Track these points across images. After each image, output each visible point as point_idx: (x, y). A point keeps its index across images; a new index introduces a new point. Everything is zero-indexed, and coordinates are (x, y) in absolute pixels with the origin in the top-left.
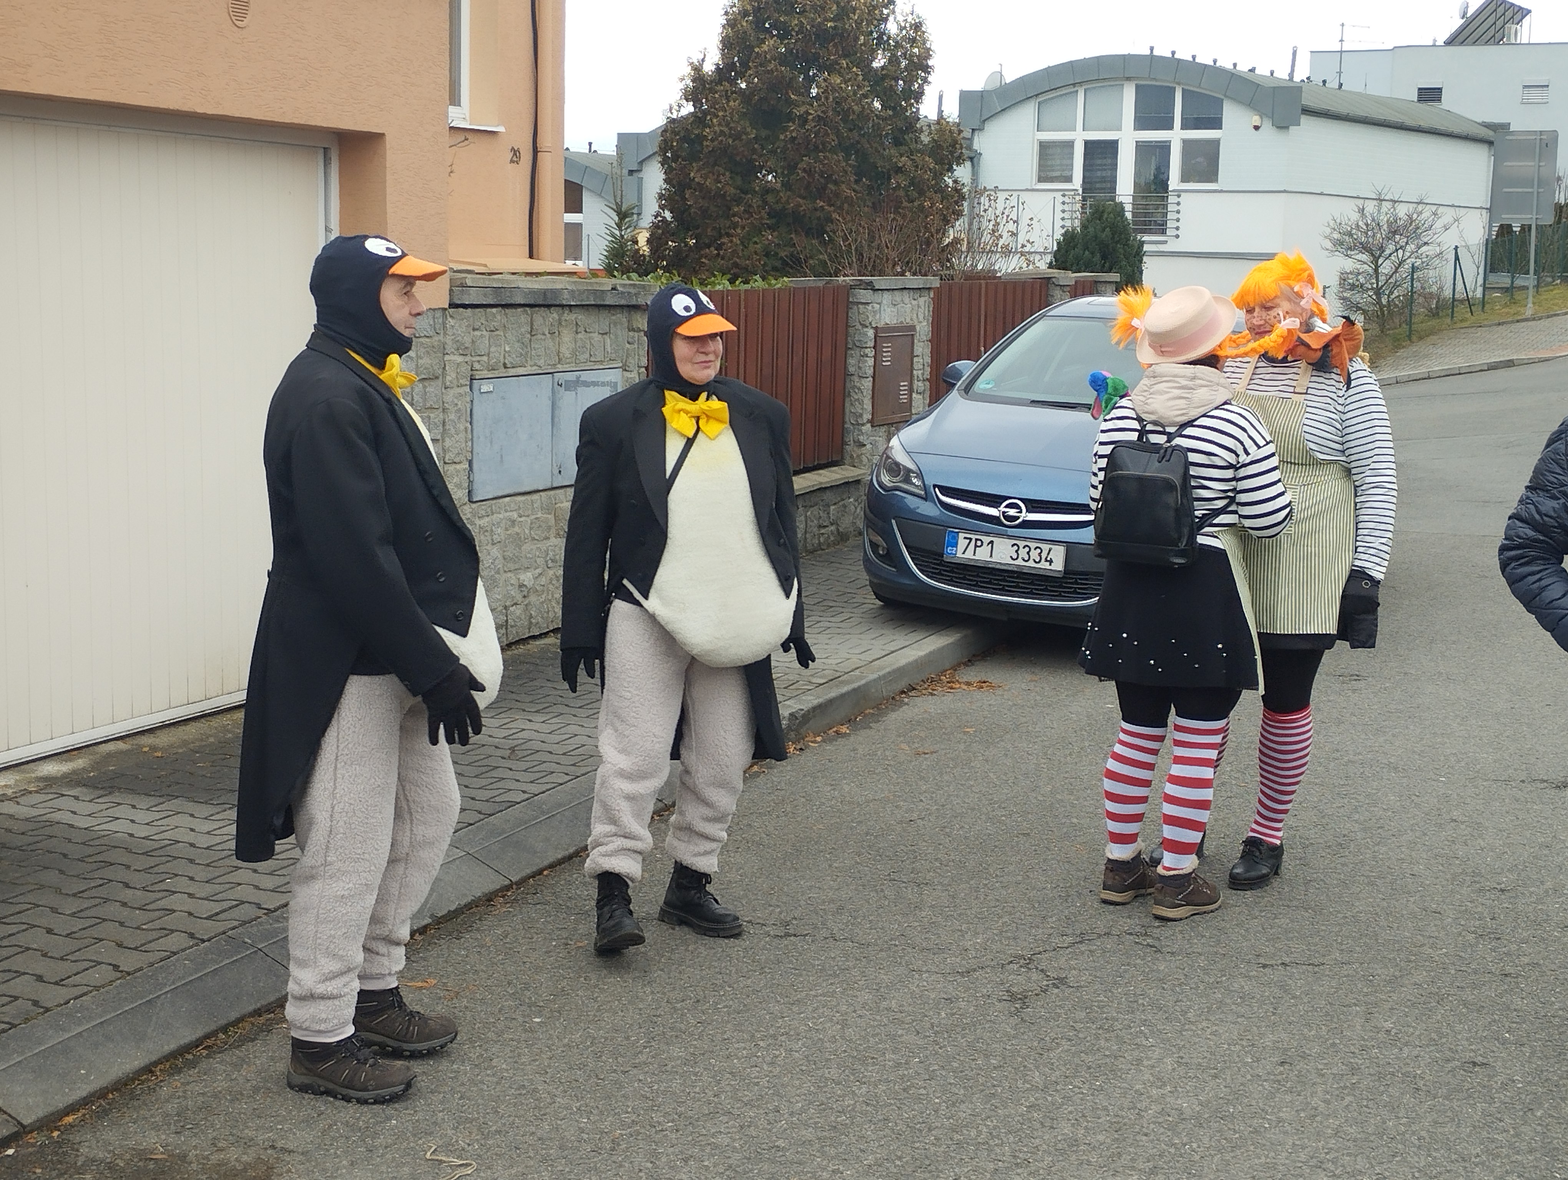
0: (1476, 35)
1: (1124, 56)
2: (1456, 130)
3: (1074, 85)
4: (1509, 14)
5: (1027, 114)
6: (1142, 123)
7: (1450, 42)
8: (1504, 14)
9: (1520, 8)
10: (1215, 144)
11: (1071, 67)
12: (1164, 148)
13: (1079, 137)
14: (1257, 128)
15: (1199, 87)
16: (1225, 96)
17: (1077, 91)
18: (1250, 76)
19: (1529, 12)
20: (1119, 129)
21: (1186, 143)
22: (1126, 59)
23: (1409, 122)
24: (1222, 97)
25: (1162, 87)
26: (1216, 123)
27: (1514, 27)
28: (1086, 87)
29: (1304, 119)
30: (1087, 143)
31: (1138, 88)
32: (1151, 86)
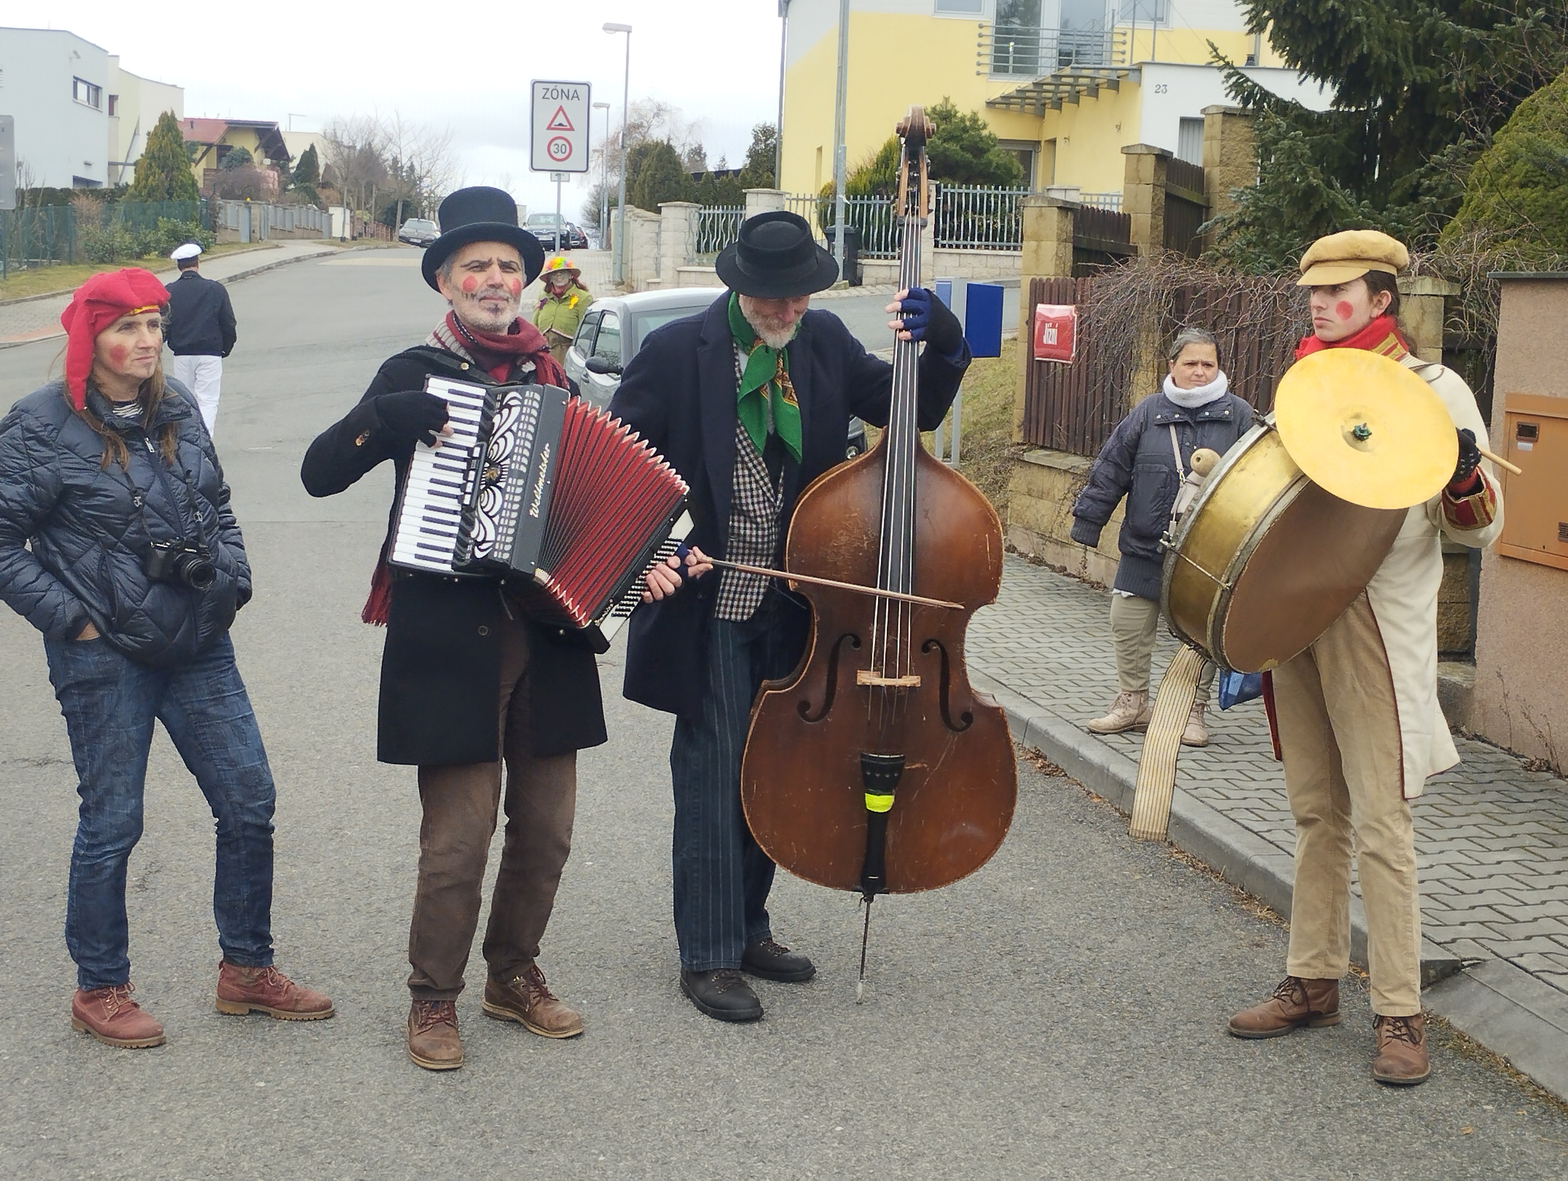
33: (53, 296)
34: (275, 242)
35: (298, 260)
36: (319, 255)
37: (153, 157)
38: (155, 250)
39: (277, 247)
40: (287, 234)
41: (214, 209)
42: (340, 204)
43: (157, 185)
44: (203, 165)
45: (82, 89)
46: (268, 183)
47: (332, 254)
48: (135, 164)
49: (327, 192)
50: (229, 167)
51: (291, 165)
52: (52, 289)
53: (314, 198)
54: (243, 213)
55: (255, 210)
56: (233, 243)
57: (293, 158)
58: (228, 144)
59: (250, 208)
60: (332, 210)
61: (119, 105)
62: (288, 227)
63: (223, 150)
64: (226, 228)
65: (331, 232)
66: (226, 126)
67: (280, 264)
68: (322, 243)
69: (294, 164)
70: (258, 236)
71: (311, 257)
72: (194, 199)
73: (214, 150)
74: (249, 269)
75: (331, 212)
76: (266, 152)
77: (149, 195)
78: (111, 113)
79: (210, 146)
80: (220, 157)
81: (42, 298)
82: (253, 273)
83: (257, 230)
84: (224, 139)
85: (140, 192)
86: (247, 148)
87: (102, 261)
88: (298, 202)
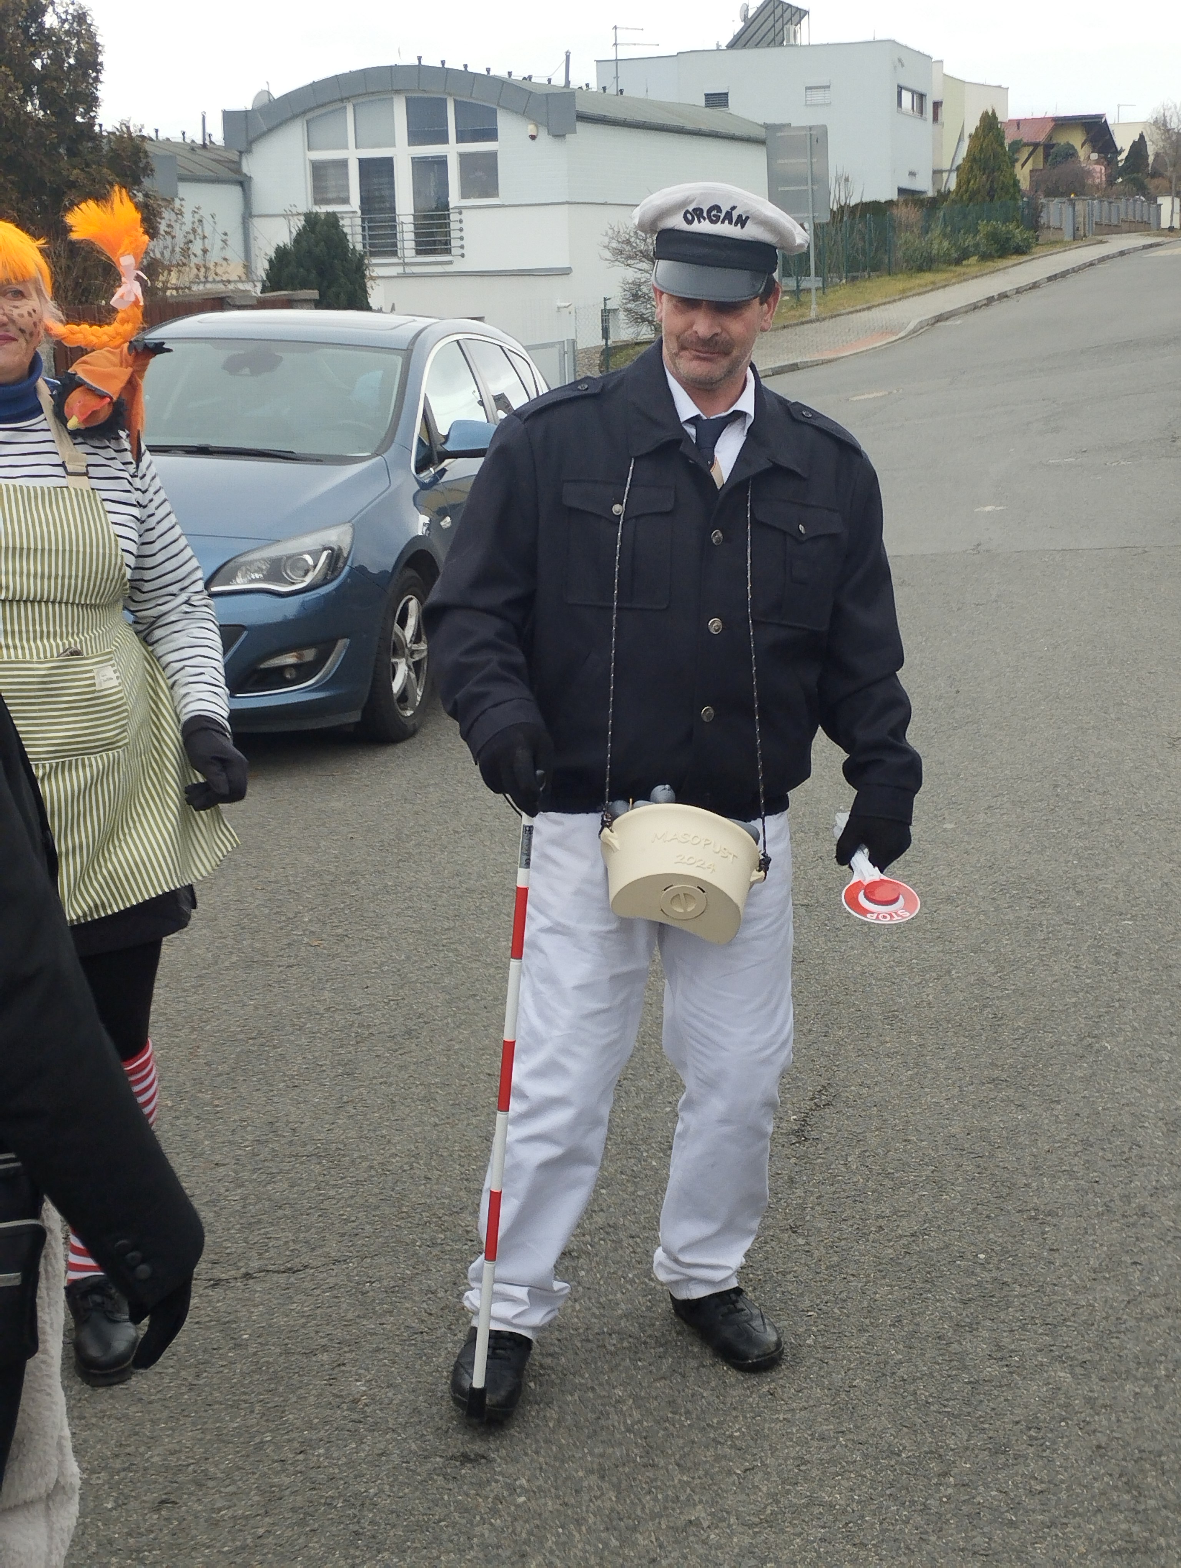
0: (757, 38)
1: (391, 67)
2: (738, 133)
3: (342, 100)
4: (787, 15)
5: (295, 135)
6: (416, 137)
7: (732, 46)
8: (782, 16)
9: (798, 9)
10: (492, 157)
11: (337, 81)
12: (441, 163)
13: (353, 155)
14: (533, 138)
15: (471, 97)
16: (498, 105)
17: (345, 108)
18: (526, 85)
19: (807, 12)
20: (393, 145)
21: (464, 158)
22: (393, 71)
23: (690, 126)
24: (495, 106)
25: (431, 99)
26: (491, 135)
27: (792, 28)
28: (355, 102)
29: (580, 126)
30: (361, 161)
31: (408, 101)
32: (422, 98)
33: (869, 308)
34: (1100, 238)
35: (1122, 253)
36: (1145, 247)
37: (974, 160)
38: (974, 255)
39: (1101, 242)
40: (1114, 229)
41: (1036, 209)
42: (1168, 193)
43: (978, 188)
44: (1029, 166)
45: (906, 97)
46: (1094, 178)
47: (1158, 245)
48: (958, 168)
49: (1156, 181)
50: (1054, 165)
51: (1119, 158)
52: (868, 302)
53: (1142, 189)
54: (1067, 211)
55: (1080, 206)
56: (1057, 242)
57: (1122, 151)
58: (1055, 142)
59: (1074, 206)
60: (1160, 200)
61: (944, 112)
62: (1114, 221)
63: (1048, 147)
64: (1049, 227)
65: (1159, 224)
66: (1052, 124)
67: (1102, 260)
68: (1149, 235)
69: (1123, 156)
70: (1082, 233)
71: (1136, 249)
72: (1015, 199)
73: (1040, 150)
74: (1069, 267)
75: (1159, 202)
76: (1094, 147)
77: (970, 199)
78: (935, 118)
79: (1036, 145)
80: (1046, 156)
81: (857, 311)
82: (1074, 270)
83: (1081, 227)
84: (1050, 137)
85: (962, 196)
86: (1071, 142)
87: (920, 269)
88: (1125, 195)
